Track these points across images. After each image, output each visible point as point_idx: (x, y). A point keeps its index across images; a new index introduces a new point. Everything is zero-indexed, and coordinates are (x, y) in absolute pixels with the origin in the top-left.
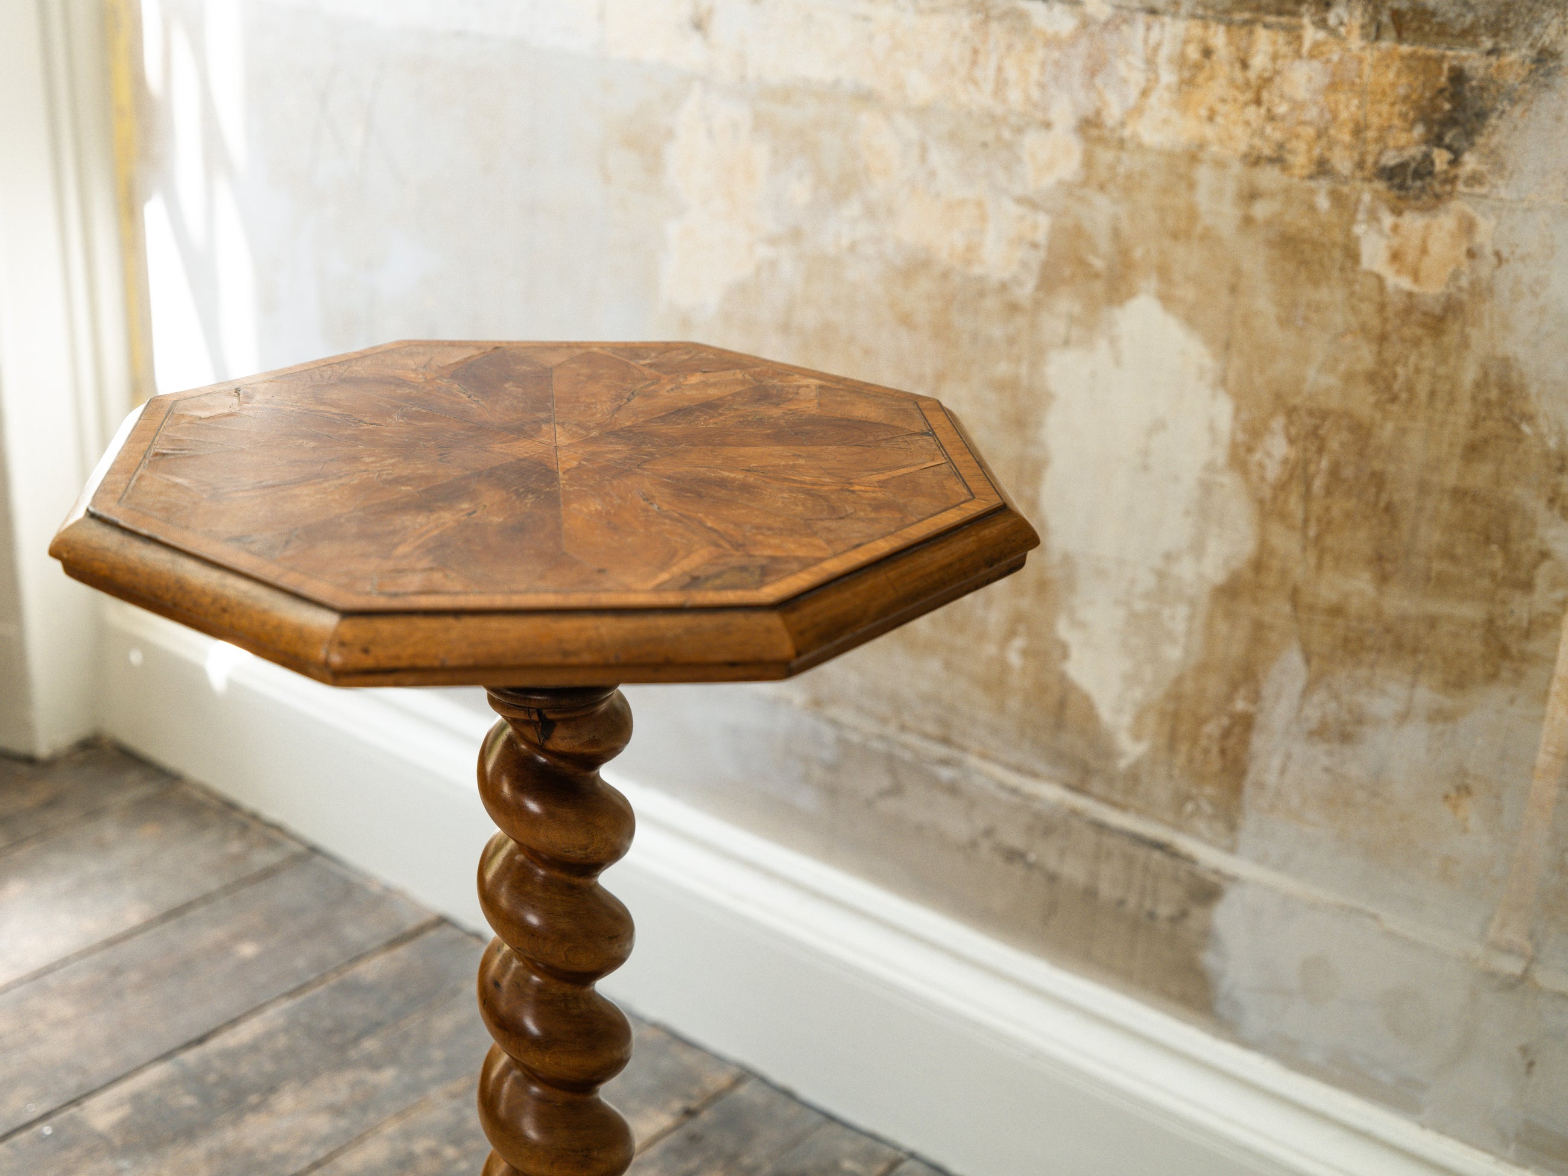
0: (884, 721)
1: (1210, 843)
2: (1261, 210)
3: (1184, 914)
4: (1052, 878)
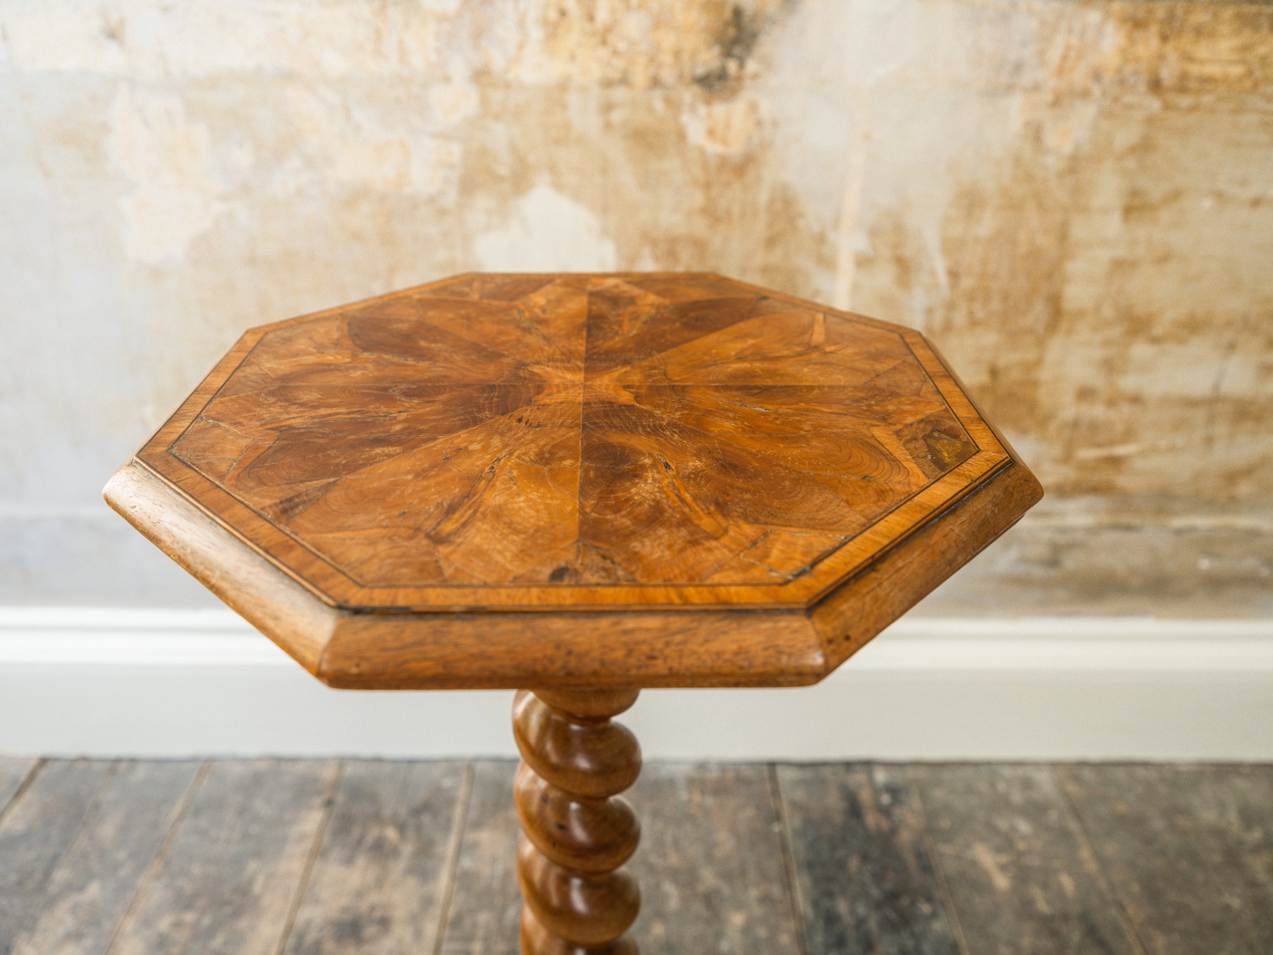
2: (617, 116)
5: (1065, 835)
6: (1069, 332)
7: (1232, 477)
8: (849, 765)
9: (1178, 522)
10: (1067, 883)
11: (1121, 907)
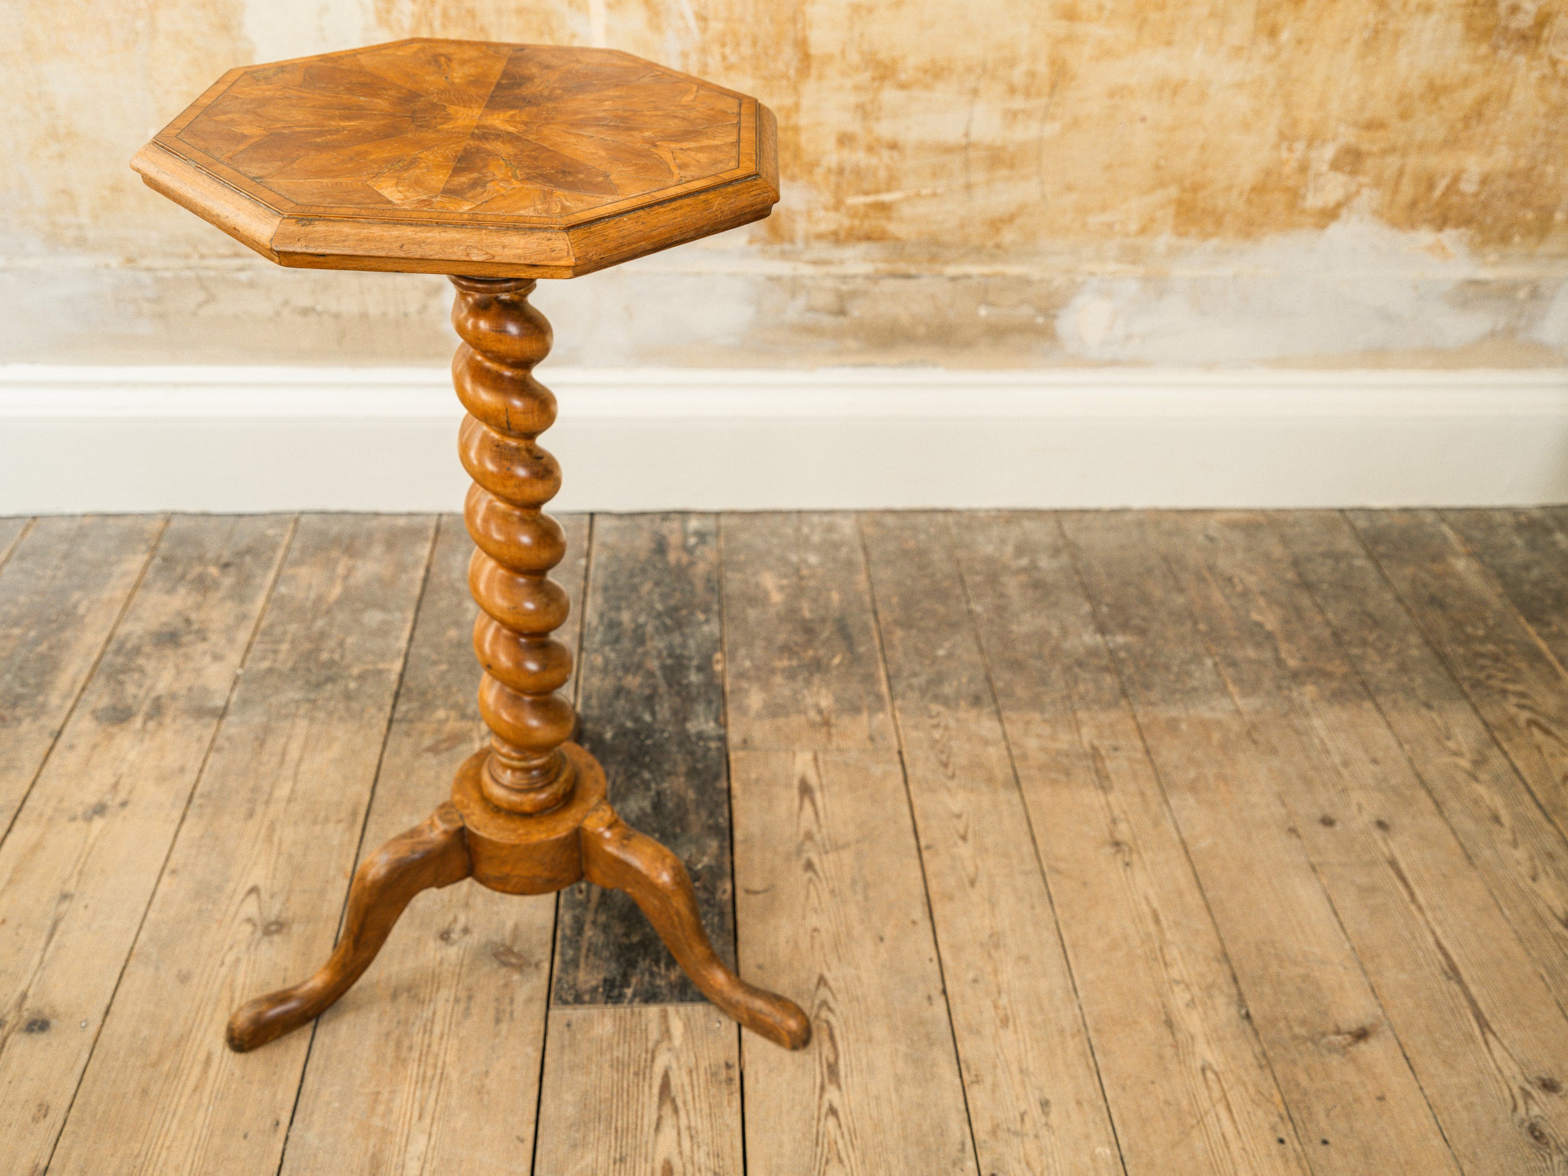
0: (187, 257)
5: (850, 565)
6: (820, 78)
7: (996, 224)
8: (666, 515)
9: (951, 270)
10: (835, 597)
11: (875, 613)
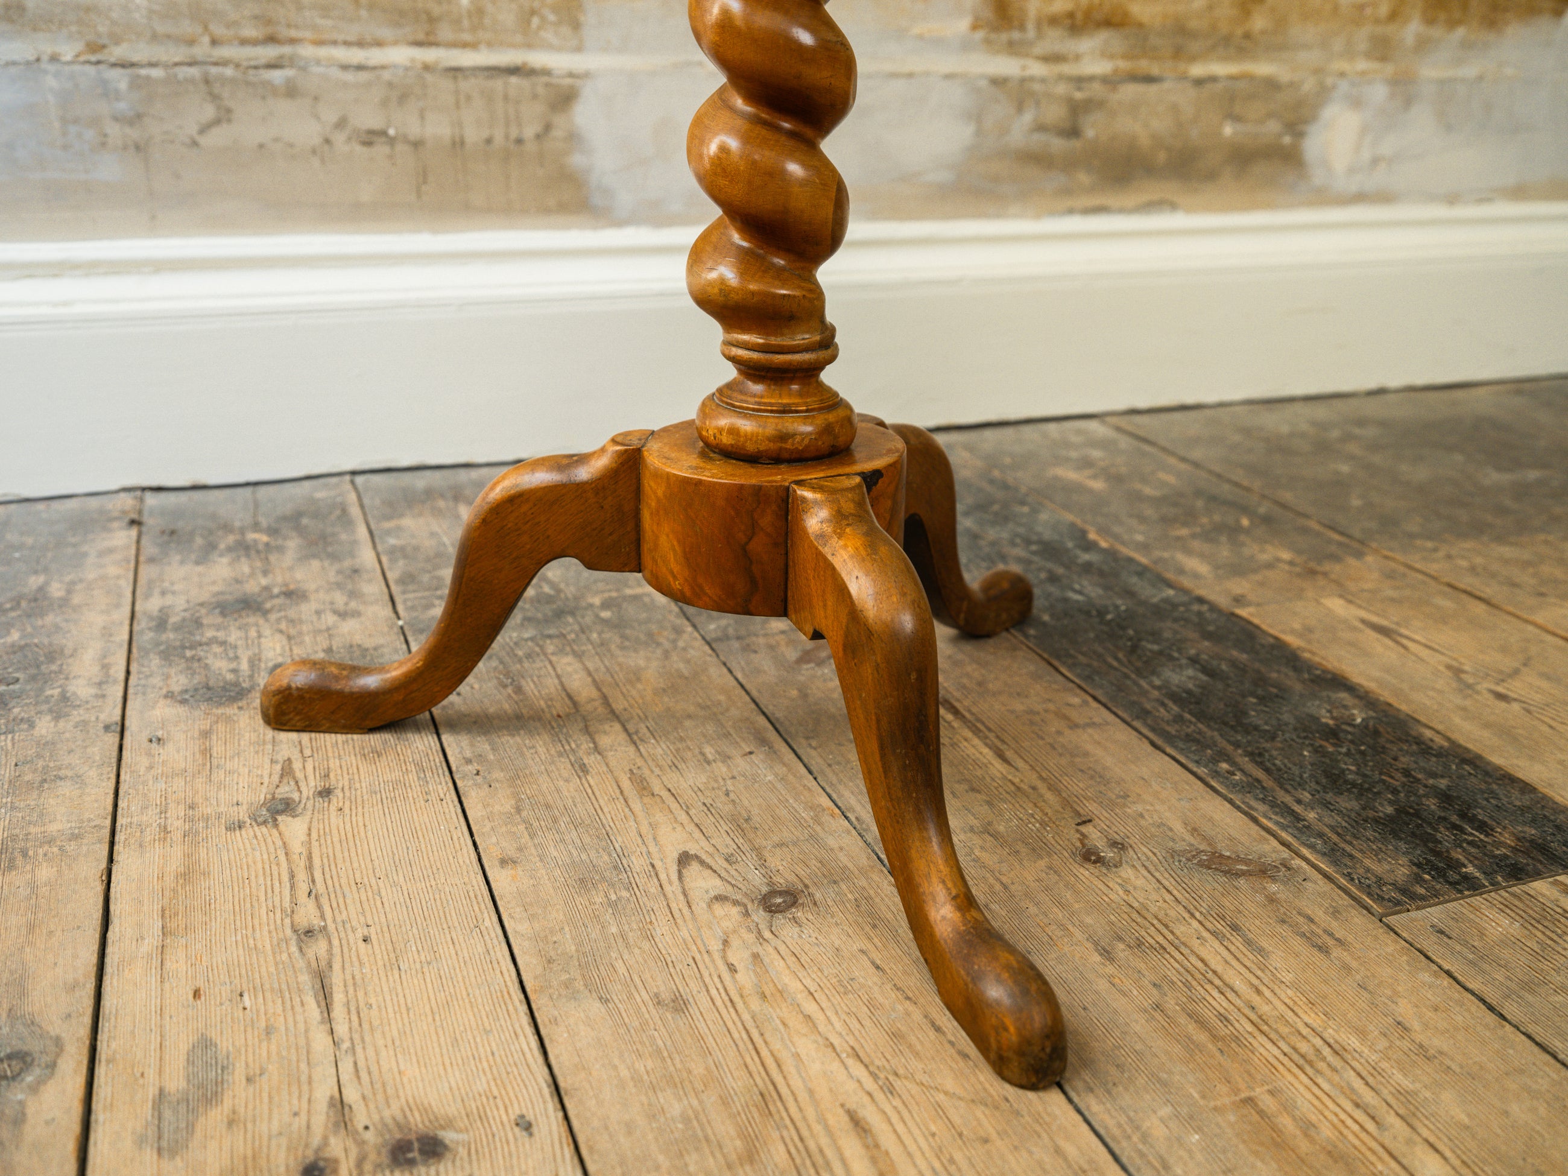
0: (190, 41)
1: (559, 49)
3: (548, 128)
4: (417, 144)
5: (1145, 455)
9: (1197, 70)
10: (1167, 477)
